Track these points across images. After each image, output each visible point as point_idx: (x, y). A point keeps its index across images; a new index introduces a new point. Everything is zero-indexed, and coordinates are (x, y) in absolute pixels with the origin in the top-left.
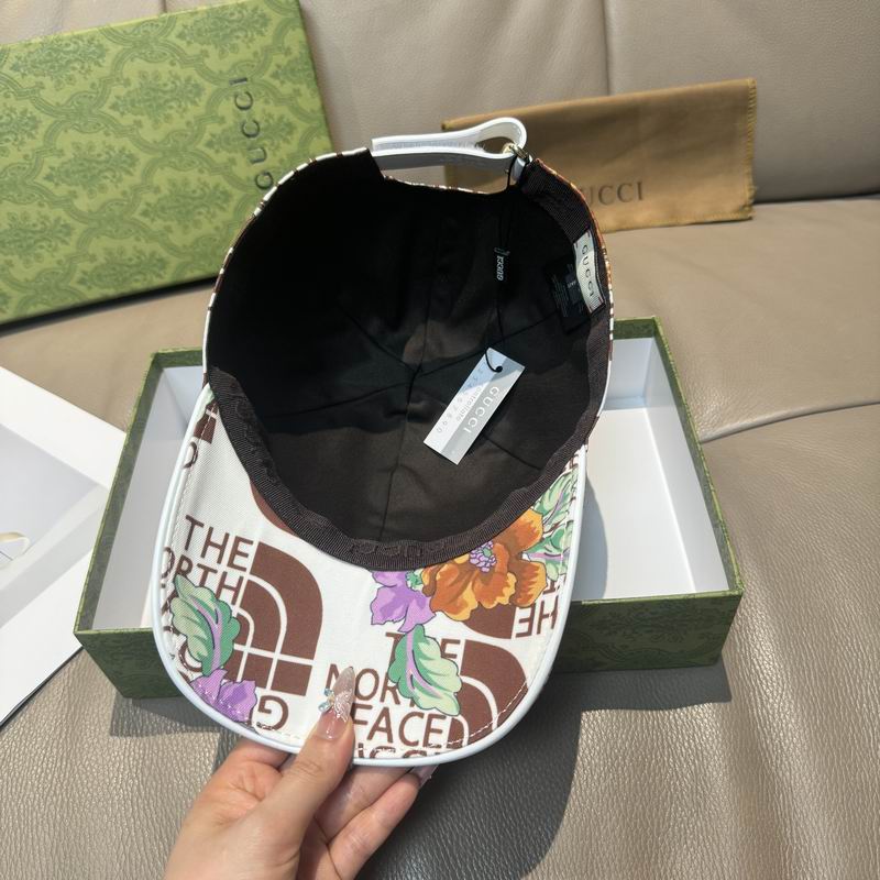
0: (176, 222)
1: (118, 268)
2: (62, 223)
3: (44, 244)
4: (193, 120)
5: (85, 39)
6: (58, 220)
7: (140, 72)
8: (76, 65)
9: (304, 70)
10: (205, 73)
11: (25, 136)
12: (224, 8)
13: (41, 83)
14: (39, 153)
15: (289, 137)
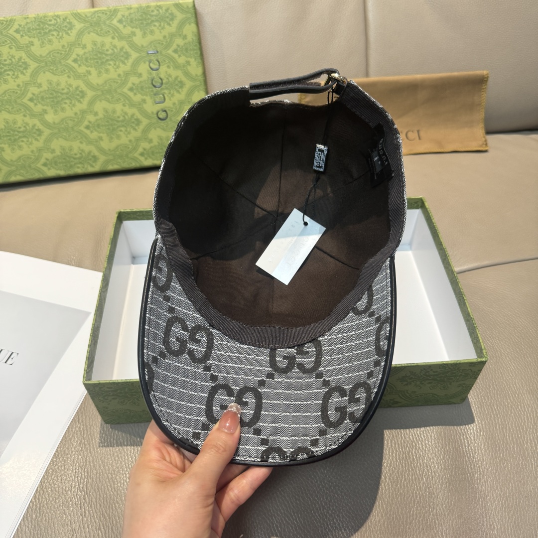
0: (105, 135)
1: (68, 159)
2: (36, 128)
3: (24, 139)
4: (122, 73)
5: (61, 18)
6: (34, 126)
7: (92, 41)
8: (55, 33)
9: (194, 50)
10: (133, 46)
11: (19, 73)
12: (148, 7)
13: (32, 42)
14: (26, 84)
15: (180, 90)
